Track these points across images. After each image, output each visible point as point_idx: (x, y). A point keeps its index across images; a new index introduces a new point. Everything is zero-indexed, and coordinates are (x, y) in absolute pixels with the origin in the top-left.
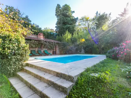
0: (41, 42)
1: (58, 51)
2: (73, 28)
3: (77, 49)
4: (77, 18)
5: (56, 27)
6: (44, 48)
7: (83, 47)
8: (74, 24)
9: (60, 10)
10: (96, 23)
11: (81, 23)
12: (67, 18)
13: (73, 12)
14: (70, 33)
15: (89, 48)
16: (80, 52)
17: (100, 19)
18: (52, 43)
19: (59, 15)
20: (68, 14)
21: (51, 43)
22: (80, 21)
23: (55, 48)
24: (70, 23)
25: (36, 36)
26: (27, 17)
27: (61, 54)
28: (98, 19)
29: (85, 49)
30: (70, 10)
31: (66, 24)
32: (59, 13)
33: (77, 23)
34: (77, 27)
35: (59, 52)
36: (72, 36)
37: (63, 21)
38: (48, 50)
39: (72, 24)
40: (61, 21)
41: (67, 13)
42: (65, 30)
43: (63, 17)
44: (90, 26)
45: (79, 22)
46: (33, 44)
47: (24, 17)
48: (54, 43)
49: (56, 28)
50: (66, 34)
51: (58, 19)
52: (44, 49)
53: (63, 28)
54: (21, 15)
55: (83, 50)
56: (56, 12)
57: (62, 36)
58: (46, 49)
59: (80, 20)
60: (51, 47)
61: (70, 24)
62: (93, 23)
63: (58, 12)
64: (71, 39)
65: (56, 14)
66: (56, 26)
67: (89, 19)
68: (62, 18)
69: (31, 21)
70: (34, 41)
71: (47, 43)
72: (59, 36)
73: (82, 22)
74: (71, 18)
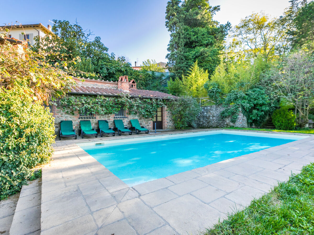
0: (120, 100)
1: (167, 121)
2: (215, 53)
3: (223, 113)
4: (228, 25)
5: (167, 57)
6: (130, 114)
7: (240, 109)
8: (217, 44)
9: (176, 9)
10: (290, 33)
11: (240, 36)
12: (196, 29)
13: (217, 8)
14: (205, 70)
15: (262, 111)
16: (231, 124)
17: (305, 17)
18: (151, 99)
19: (175, 23)
20: (199, 17)
21: (149, 101)
22: (239, 31)
23: (159, 114)
24: (205, 42)
25: (114, 85)
26: (98, 40)
27: (176, 129)
28: (298, 19)
29: (248, 112)
30: (205, 5)
31: (196, 46)
32: (175, 19)
33: (228, 40)
34: (227, 51)
35: (171, 124)
36: (209, 77)
37: (185, 38)
38: (140, 119)
39: (211, 44)
40: (179, 38)
41: (197, 14)
42: (190, 62)
43: (186, 27)
44: (270, 44)
45: (235, 36)
46: (102, 106)
47: (92, 41)
48: (157, 99)
49: (169, 59)
50: (193, 74)
51: (171, 36)
52: (131, 117)
53: (187, 58)
54: (84, 38)
55: (241, 119)
56: (168, 18)
57: (181, 79)
58: (136, 117)
59: (238, 28)
60: (147, 111)
61: (207, 45)
62: (279, 33)
63: (173, 15)
64: (206, 87)
65: (167, 23)
66: (168, 55)
67: (266, 24)
68: (183, 32)
69: (106, 49)
70: (103, 98)
71: (135, 101)
72: (174, 80)
73: (244, 36)
74: (210, 26)
